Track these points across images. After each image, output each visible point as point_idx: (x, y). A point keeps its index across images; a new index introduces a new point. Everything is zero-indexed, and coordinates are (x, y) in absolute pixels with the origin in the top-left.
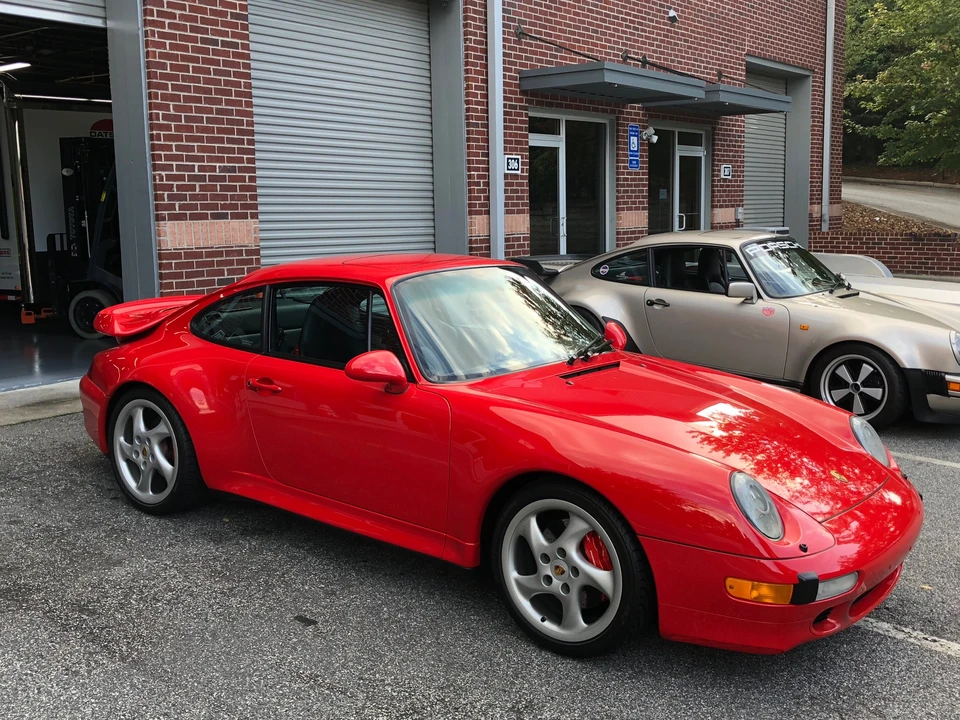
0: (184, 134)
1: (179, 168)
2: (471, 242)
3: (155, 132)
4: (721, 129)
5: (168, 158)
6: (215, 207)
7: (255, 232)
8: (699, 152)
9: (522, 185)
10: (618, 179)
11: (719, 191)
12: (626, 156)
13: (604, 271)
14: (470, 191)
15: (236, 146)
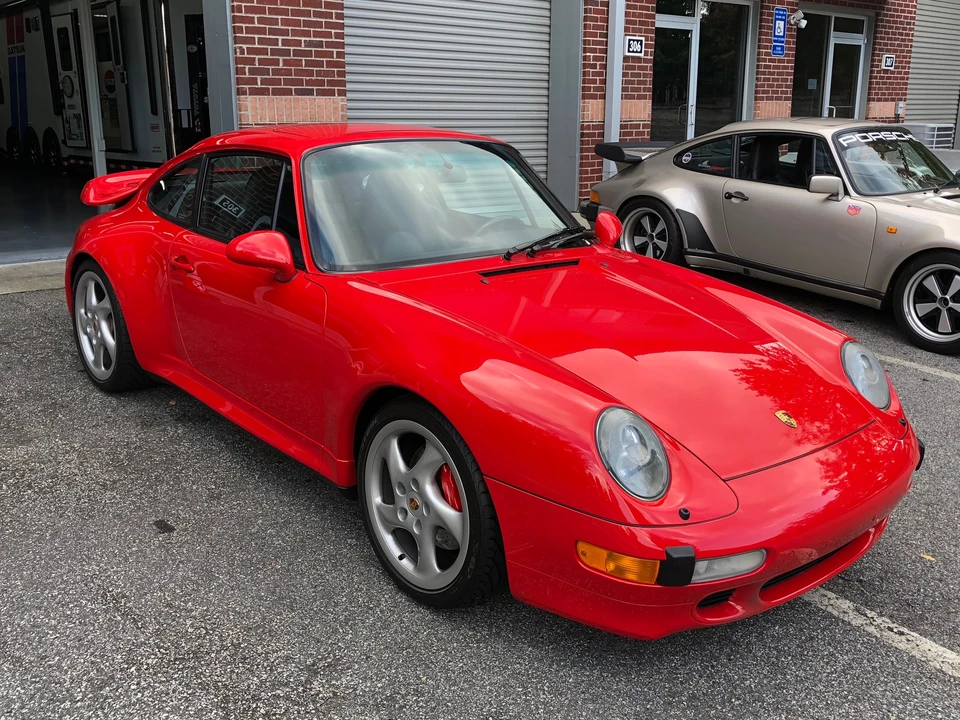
0: (267, 6)
1: (261, 41)
2: (582, 127)
3: (235, 4)
4: (886, 15)
5: (249, 30)
6: (300, 82)
7: (342, 110)
8: (858, 40)
9: (645, 68)
10: (758, 67)
11: (878, 83)
12: (770, 41)
13: (686, 159)
14: (585, 74)
15: (324, 20)
